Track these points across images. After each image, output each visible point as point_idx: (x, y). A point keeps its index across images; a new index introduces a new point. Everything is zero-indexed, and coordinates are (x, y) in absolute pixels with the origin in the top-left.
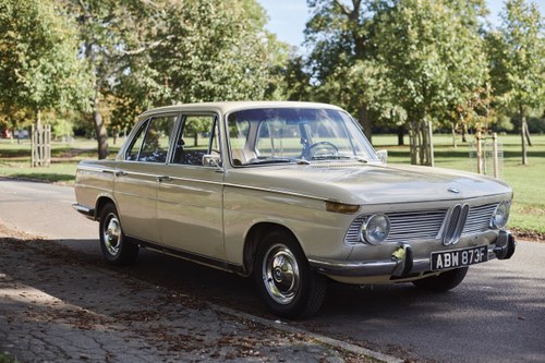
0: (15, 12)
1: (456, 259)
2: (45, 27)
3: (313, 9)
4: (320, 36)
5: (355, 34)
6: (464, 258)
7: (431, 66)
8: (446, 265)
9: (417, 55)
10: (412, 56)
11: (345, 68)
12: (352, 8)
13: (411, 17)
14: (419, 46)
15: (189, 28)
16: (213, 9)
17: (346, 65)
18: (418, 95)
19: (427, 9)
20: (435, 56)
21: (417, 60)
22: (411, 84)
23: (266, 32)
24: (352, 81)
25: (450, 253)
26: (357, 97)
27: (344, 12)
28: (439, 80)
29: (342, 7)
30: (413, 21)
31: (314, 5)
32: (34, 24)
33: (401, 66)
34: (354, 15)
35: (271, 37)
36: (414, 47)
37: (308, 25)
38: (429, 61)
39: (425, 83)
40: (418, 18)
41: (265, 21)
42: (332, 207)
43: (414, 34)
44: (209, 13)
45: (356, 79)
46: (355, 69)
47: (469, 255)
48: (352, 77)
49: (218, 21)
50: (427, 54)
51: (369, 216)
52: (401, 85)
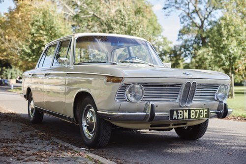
0: (44, 22)
1: (186, 115)
2: (56, 29)
3: (183, 25)
4: (185, 37)
5: (201, 35)
6: (192, 114)
7: (233, 47)
8: (179, 118)
9: (226, 42)
10: (224, 43)
11: (196, 51)
12: (200, 24)
13: (224, 24)
14: (227, 39)
15: (115, 27)
16: (127, 18)
17: (197, 50)
18: (226, 61)
19: (232, 20)
20: (235, 43)
21: (226, 44)
22: (223, 56)
23: (163, 36)
24: (199, 57)
25: (183, 110)
26: (201, 64)
27: (196, 26)
28: (237, 54)
29: (195, 24)
30: (225, 26)
31: (183, 23)
32: (51, 28)
33: (218, 48)
34: (201, 27)
35: (165, 39)
36: (225, 38)
37: (180, 32)
38: (232, 46)
39: (230, 56)
40: (227, 25)
41: (162, 31)
42: (109, 79)
43: (224, 32)
44: (125, 20)
45: (201, 56)
46: (200, 52)
47: (196, 113)
48: (199, 55)
49: (129, 24)
50: (231, 42)
51: (130, 85)
52: (218, 57)
